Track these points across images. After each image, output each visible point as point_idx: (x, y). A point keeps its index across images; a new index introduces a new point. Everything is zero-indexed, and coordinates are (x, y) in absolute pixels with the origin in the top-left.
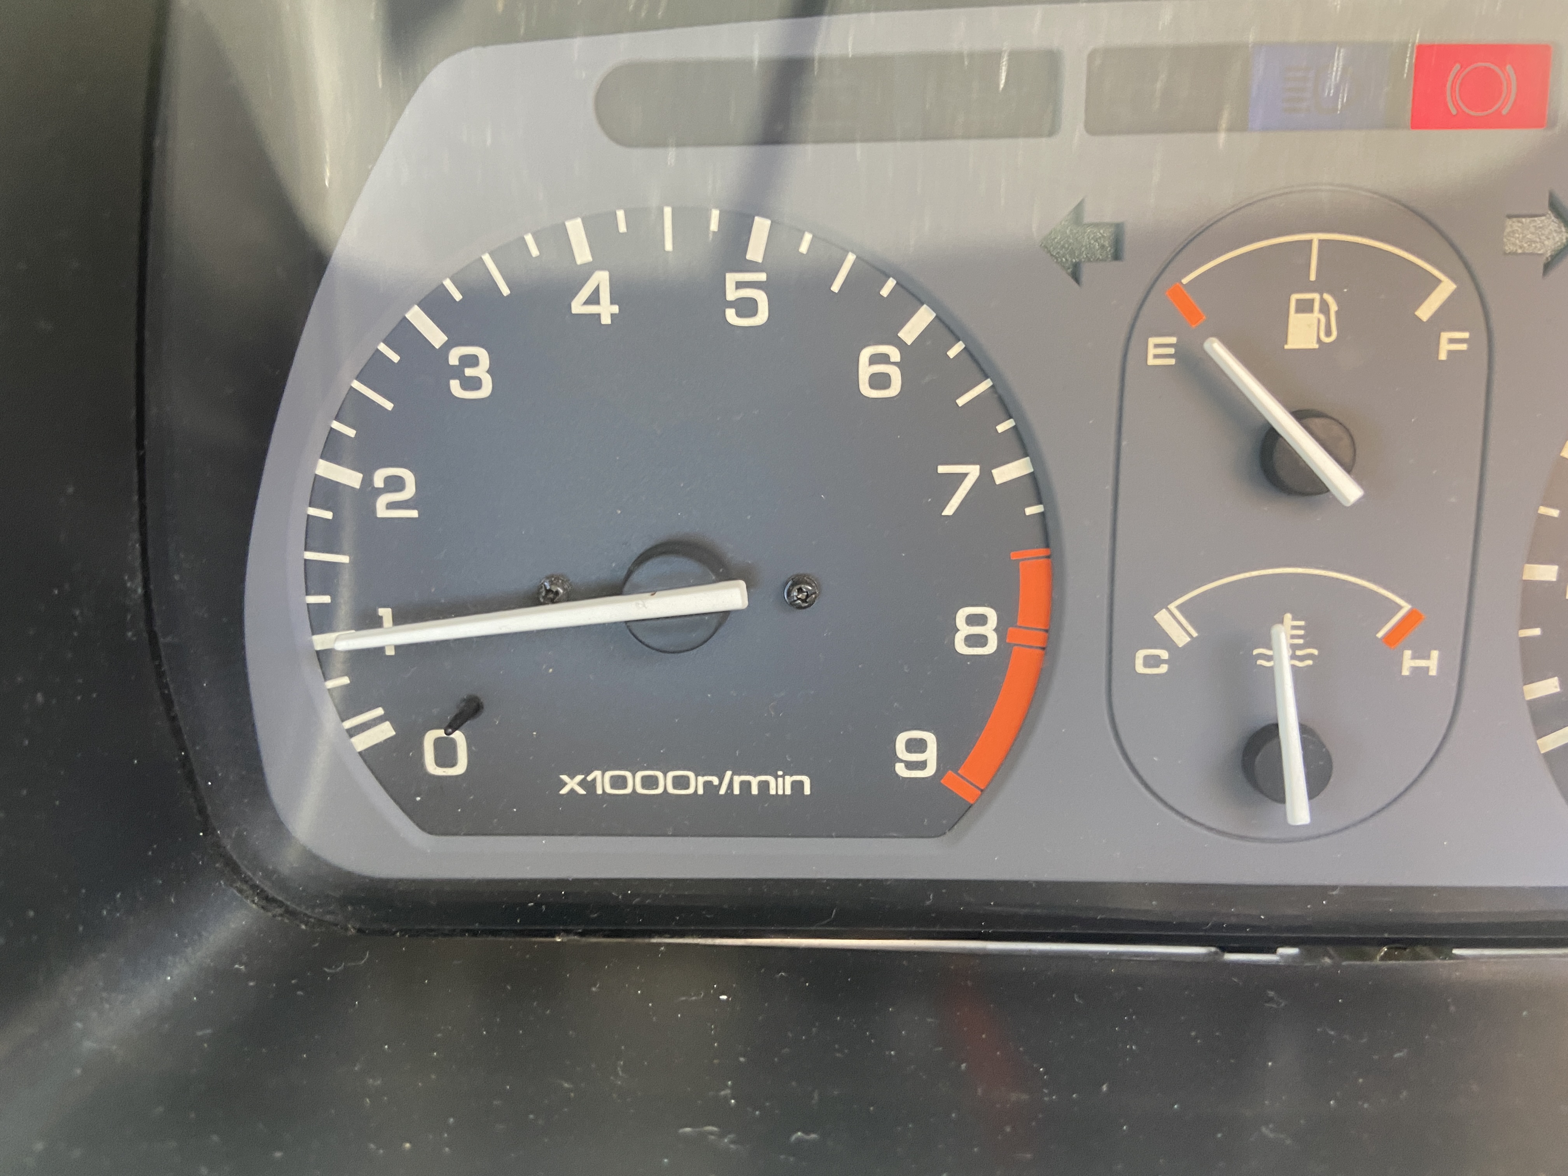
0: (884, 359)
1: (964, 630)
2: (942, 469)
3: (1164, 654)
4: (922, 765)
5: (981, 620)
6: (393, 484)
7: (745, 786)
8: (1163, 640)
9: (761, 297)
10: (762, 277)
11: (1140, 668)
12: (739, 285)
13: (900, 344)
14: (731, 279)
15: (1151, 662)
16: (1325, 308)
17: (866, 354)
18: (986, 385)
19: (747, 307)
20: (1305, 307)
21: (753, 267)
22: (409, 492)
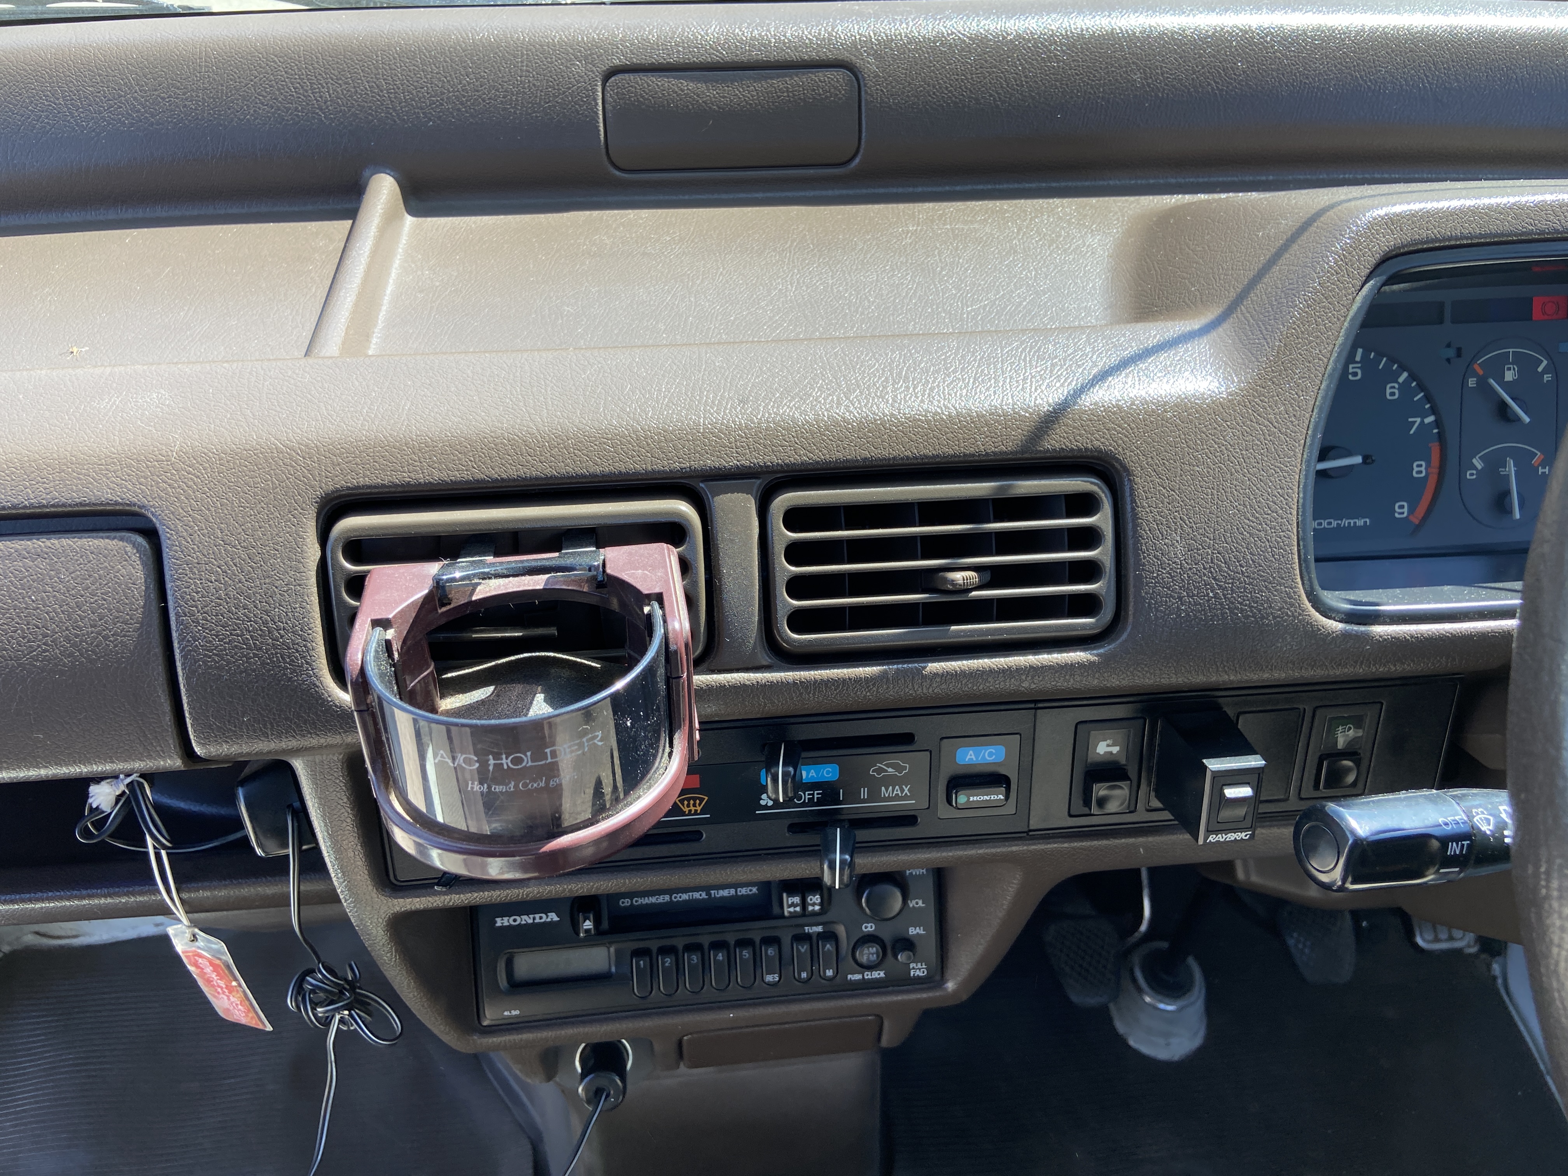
0: (1393, 387)
1: (1416, 469)
2: (1410, 420)
3: (1475, 472)
4: (1403, 513)
5: (1421, 466)
7: (1349, 523)
8: (1475, 468)
9: (1359, 371)
10: (1359, 365)
11: (1468, 477)
12: (1353, 368)
13: (1398, 383)
14: (1351, 366)
15: (1472, 475)
16: (1514, 369)
17: (1389, 386)
18: (1422, 394)
19: (1355, 374)
20: (1509, 369)
21: (1357, 362)
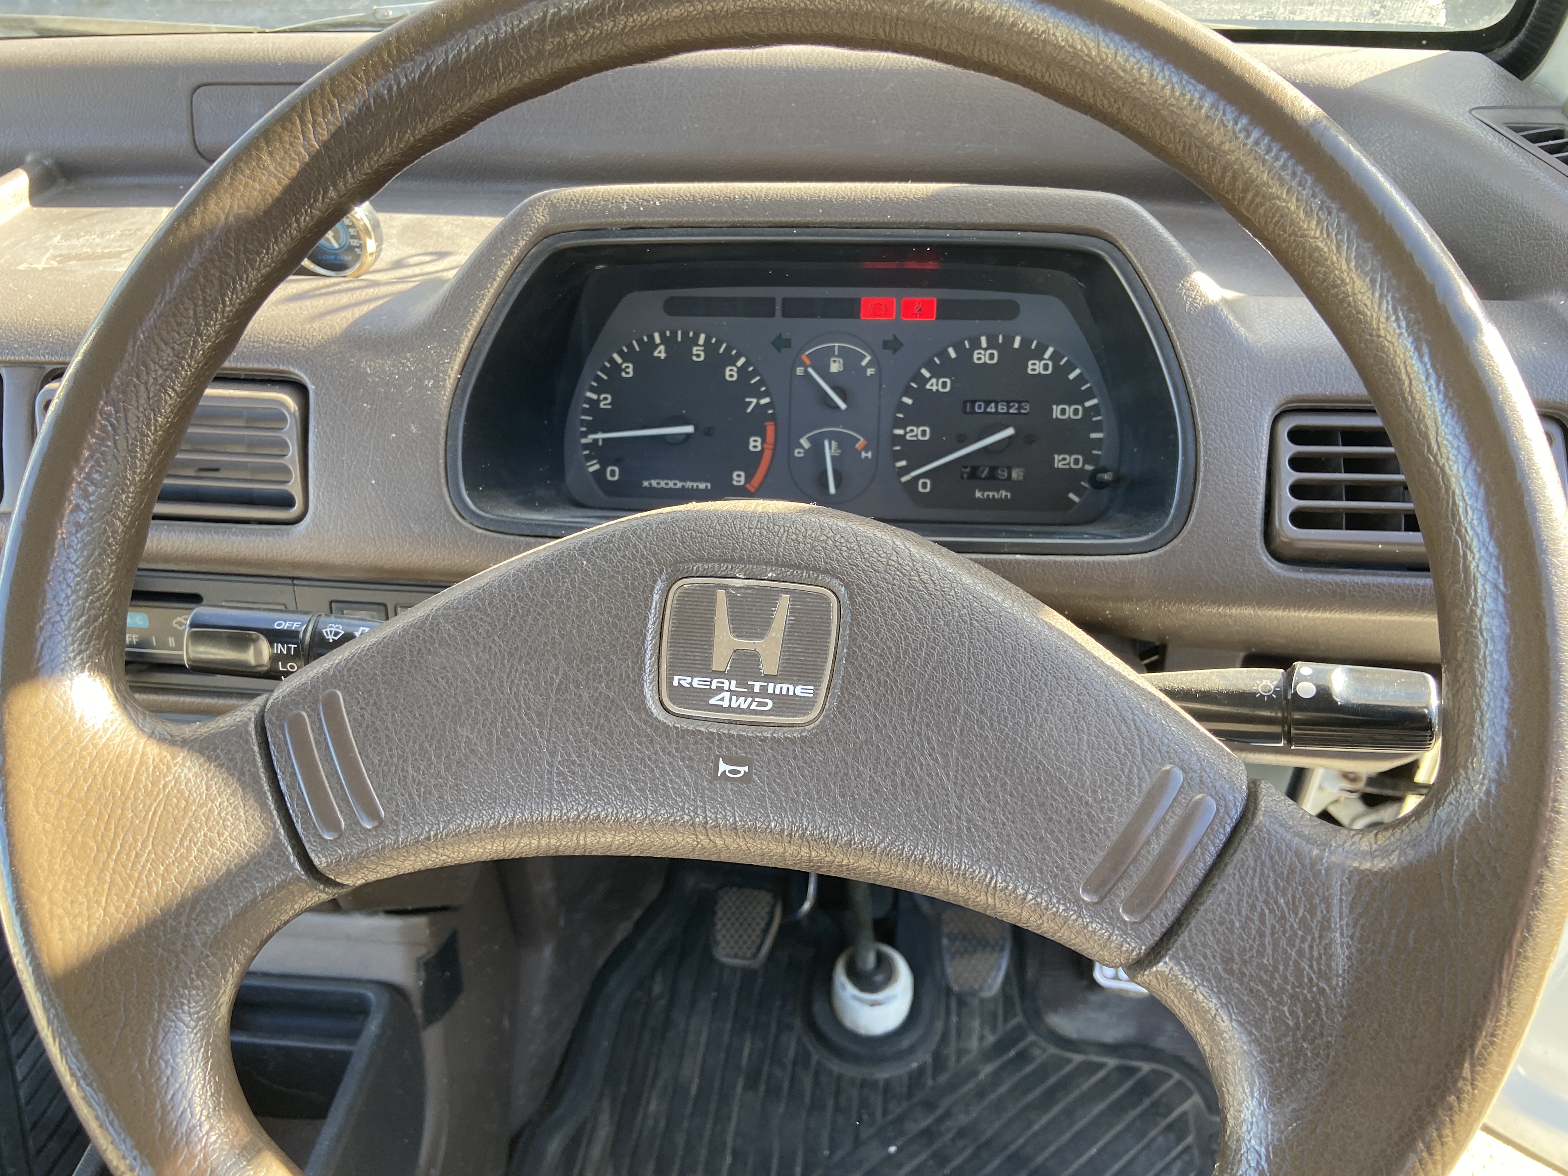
6: (606, 399)
22: (609, 401)
